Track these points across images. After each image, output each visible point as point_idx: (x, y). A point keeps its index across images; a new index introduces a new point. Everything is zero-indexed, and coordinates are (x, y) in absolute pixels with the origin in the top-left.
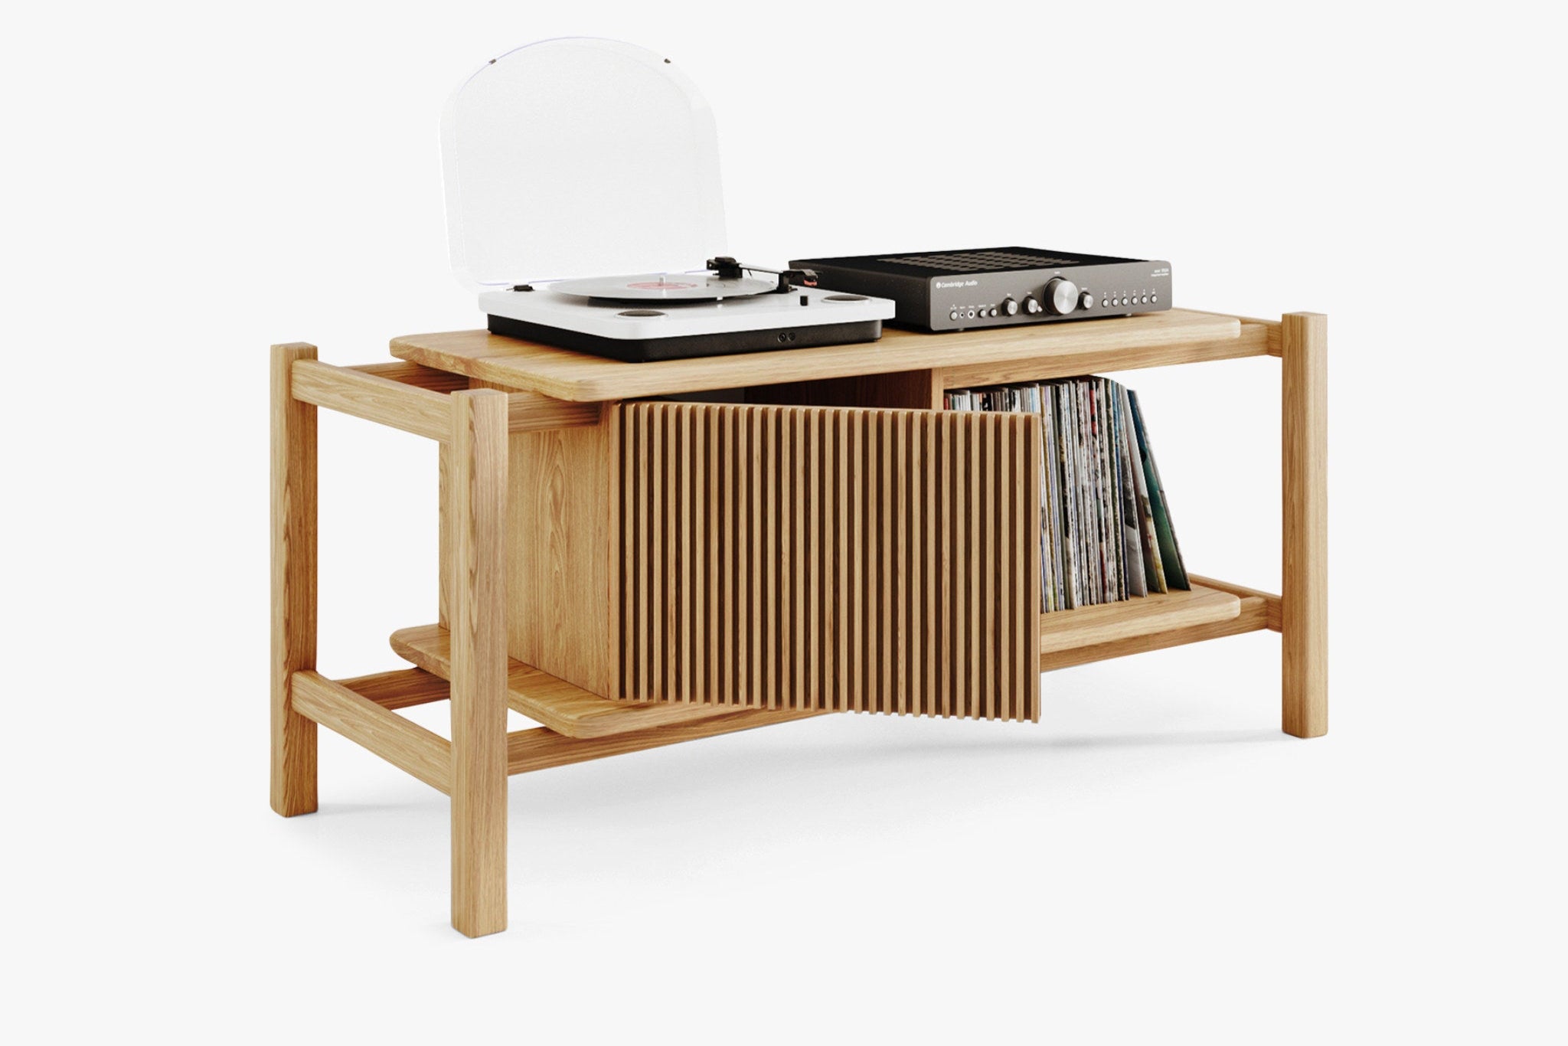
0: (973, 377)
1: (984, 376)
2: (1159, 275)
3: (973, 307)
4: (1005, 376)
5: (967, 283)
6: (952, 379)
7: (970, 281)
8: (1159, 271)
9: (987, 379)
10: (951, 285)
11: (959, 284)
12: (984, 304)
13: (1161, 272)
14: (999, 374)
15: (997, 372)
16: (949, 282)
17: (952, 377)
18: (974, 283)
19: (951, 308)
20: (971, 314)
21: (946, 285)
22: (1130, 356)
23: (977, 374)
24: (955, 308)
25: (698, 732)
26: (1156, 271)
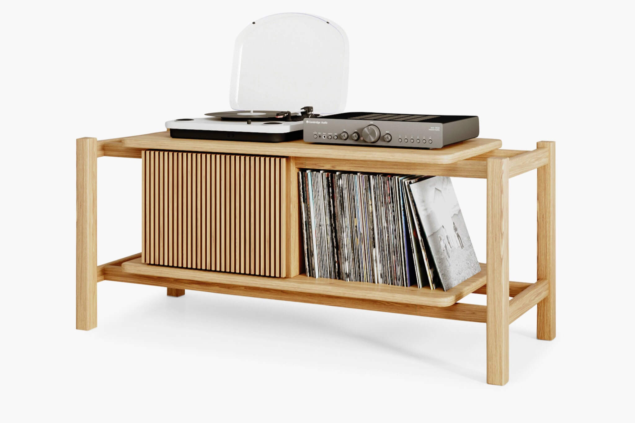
0: (316, 165)
1: (322, 165)
2: (434, 130)
3: (325, 134)
4: (333, 167)
5: (322, 122)
6: (305, 164)
7: (324, 121)
8: (434, 128)
9: (323, 167)
10: (314, 122)
11: (319, 123)
12: (331, 133)
13: (435, 129)
14: (330, 165)
15: (329, 164)
16: (313, 121)
17: (305, 163)
18: (326, 123)
19: (314, 133)
20: (324, 137)
21: (311, 122)
22: (406, 167)
23: (318, 164)
24: (316, 133)
25: (189, 287)
26: (431, 128)
